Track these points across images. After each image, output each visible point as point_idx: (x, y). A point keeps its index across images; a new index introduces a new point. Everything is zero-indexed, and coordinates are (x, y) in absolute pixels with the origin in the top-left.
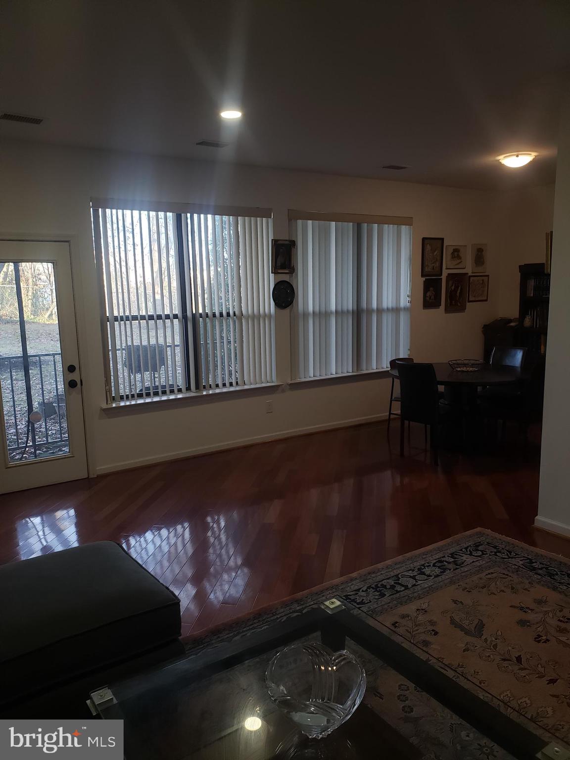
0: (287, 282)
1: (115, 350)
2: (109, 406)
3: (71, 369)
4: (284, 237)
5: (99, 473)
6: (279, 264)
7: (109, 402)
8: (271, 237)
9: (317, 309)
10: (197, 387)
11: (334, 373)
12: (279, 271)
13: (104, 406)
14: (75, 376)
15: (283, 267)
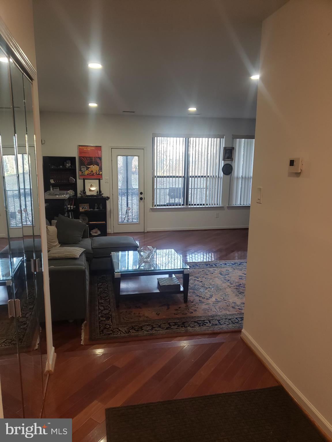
0: (229, 164)
1: (157, 189)
2: (153, 208)
3: (141, 193)
4: (230, 146)
5: (148, 231)
6: (226, 157)
7: (153, 206)
8: (224, 146)
9: (244, 176)
10: (187, 204)
11: (245, 204)
12: (226, 160)
13: (151, 207)
14: (142, 196)
15: (228, 158)
